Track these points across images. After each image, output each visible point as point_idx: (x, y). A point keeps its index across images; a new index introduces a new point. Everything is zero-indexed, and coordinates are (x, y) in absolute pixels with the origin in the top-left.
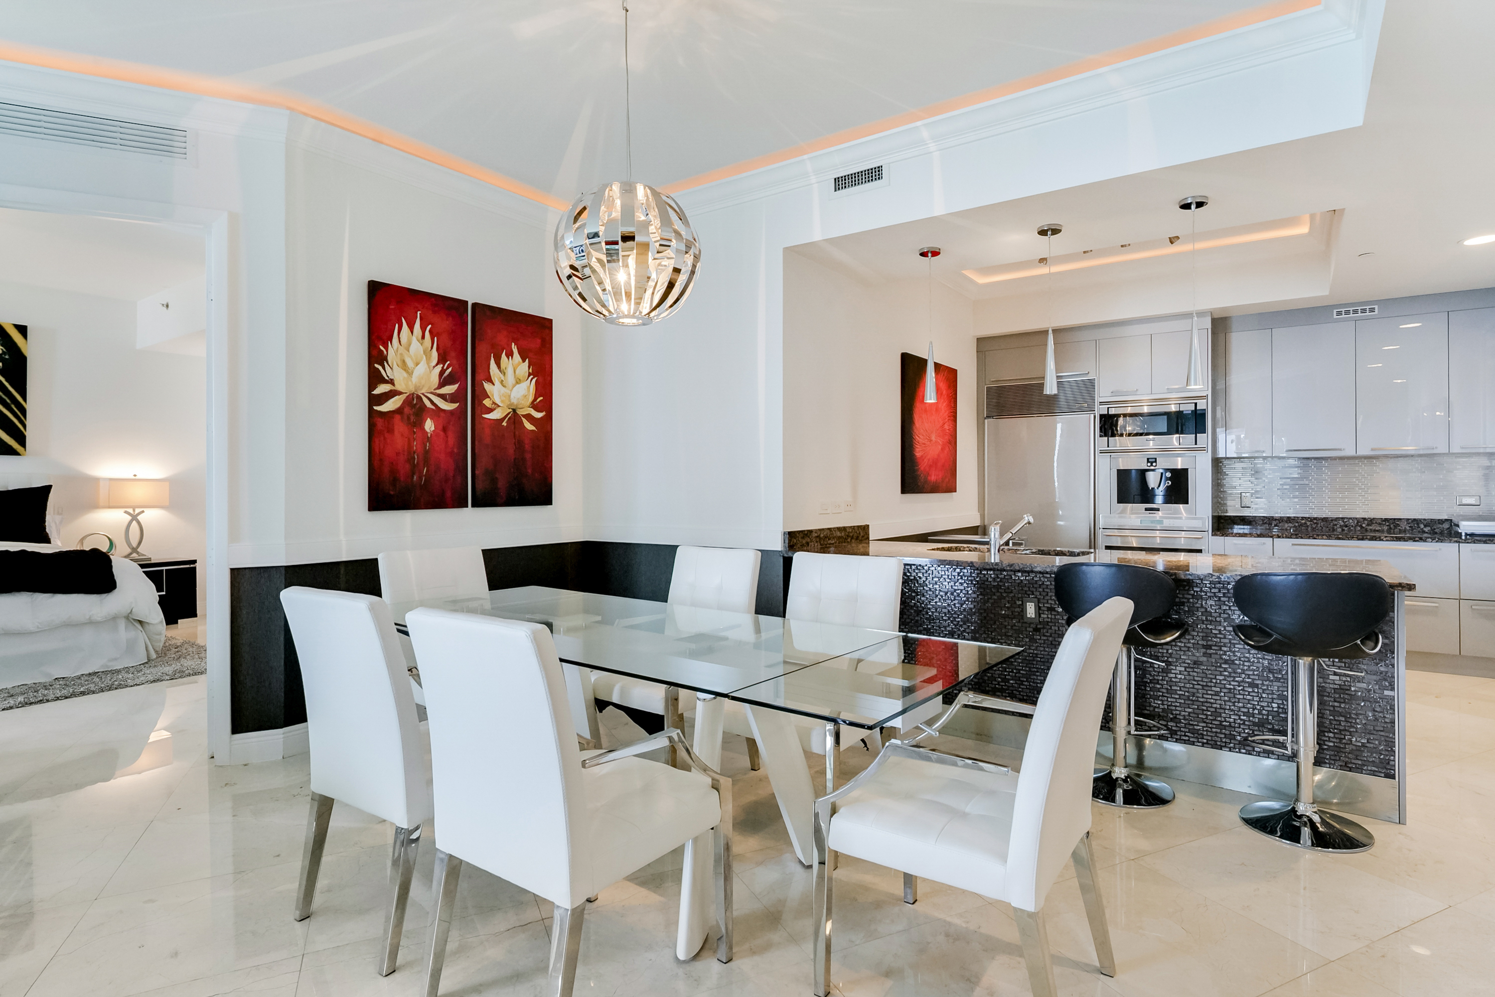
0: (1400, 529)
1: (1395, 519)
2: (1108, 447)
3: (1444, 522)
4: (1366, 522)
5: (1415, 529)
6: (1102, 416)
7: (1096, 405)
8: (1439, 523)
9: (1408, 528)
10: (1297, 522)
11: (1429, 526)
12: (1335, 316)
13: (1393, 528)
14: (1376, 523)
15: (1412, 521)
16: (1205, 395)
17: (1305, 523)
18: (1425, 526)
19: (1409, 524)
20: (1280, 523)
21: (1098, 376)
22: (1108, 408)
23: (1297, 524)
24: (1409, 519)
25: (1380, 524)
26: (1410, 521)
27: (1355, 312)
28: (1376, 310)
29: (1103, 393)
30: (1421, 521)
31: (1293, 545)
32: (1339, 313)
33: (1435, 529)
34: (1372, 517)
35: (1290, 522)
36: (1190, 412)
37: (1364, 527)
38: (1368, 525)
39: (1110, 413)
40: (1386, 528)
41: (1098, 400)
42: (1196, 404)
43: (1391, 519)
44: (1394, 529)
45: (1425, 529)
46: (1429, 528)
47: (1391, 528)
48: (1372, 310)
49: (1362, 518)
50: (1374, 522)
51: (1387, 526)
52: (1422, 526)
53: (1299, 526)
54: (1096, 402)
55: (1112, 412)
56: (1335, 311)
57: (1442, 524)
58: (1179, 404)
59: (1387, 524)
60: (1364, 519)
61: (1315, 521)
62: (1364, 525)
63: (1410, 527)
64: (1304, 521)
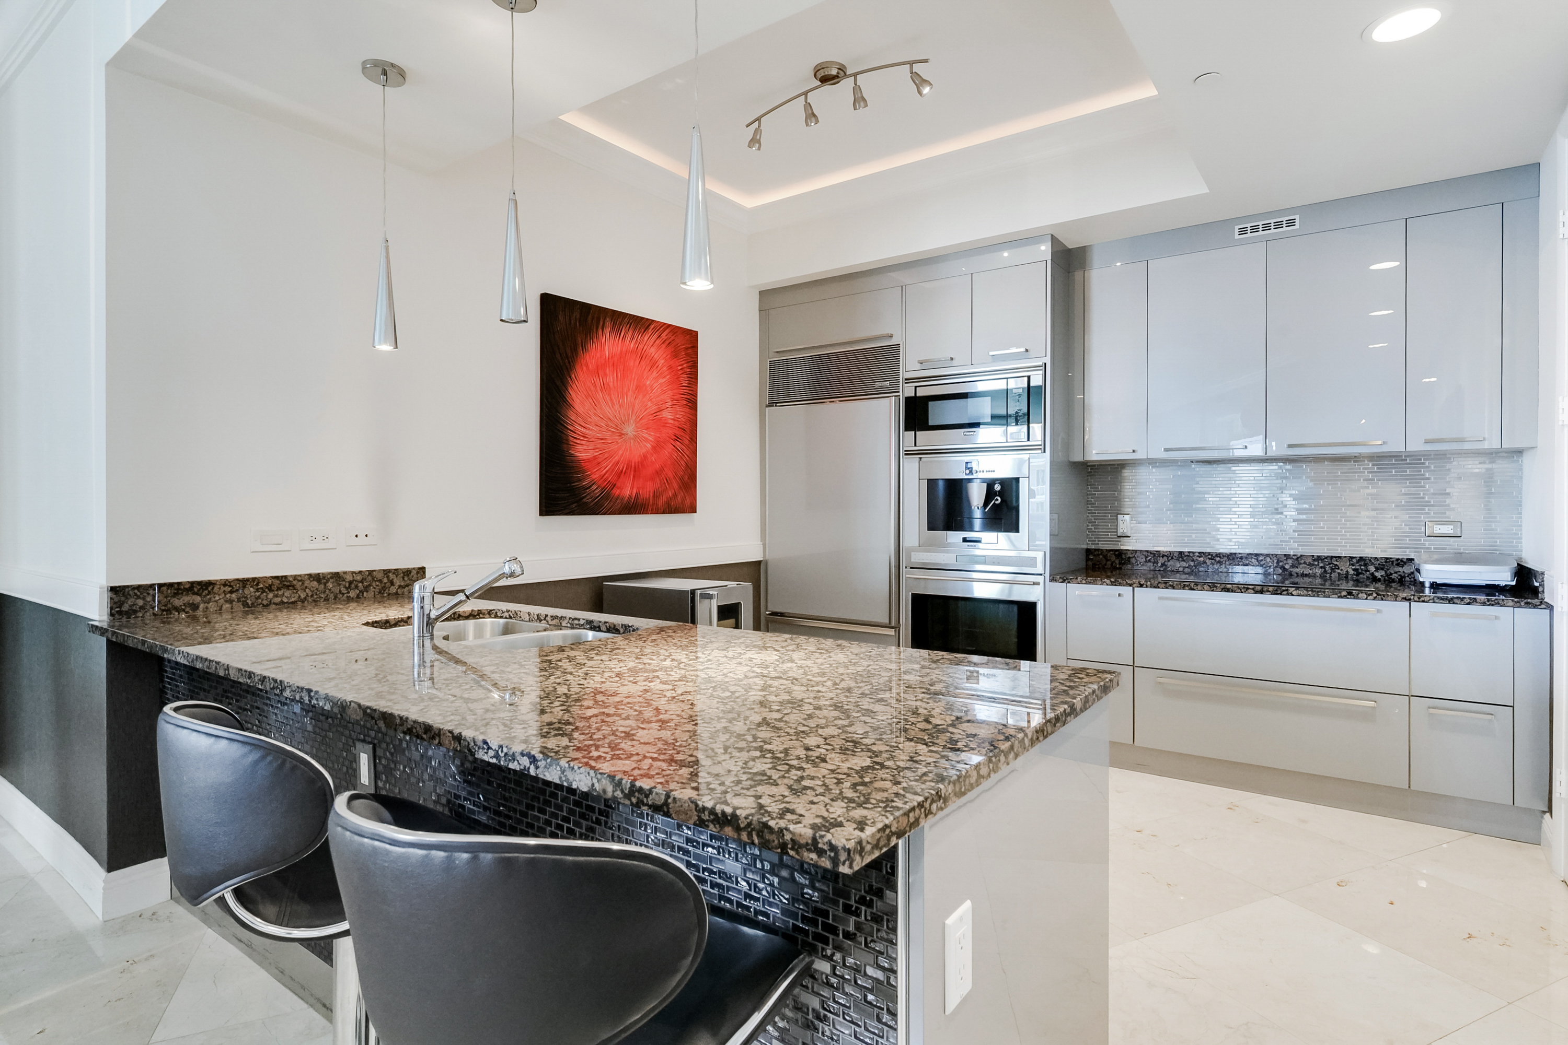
0: (1339, 573)
1: (1332, 557)
2: (915, 445)
3: (1405, 563)
4: (1290, 561)
5: (1361, 573)
6: (908, 400)
7: (901, 383)
8: (1398, 565)
9: (1352, 572)
10: (1193, 561)
11: (1382, 569)
12: (1237, 237)
13: (1330, 571)
14: (1305, 563)
15: (1358, 562)
16: (1041, 363)
17: (1204, 562)
18: (1377, 569)
19: (1353, 565)
20: (1169, 561)
21: (904, 340)
22: (916, 387)
23: (1192, 564)
24: (1352, 558)
25: (1310, 565)
26: (1354, 560)
27: (1266, 227)
28: (1297, 223)
29: (909, 366)
30: (1370, 560)
31: (1160, 598)
32: (1243, 231)
33: (1391, 574)
34: (1299, 554)
35: (1184, 561)
36: (1021, 391)
37: (1286, 570)
38: (1293, 566)
39: (918, 395)
40: (1318, 571)
41: (903, 374)
42: (1029, 377)
43: (1326, 557)
44: (1331, 573)
45: (1376, 574)
46: (1383, 573)
47: (1325, 571)
48: (1291, 223)
49: (1285, 555)
50: (1302, 561)
51: (1321, 567)
52: (1372, 569)
53: (1195, 566)
54: (901, 379)
55: (921, 392)
56: (1237, 228)
57: (1402, 567)
58: (1007, 378)
59: (1321, 565)
60: (1287, 556)
61: (1218, 559)
62: (1287, 567)
63: (1354, 570)
64: (1202, 559)
